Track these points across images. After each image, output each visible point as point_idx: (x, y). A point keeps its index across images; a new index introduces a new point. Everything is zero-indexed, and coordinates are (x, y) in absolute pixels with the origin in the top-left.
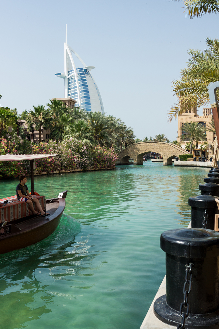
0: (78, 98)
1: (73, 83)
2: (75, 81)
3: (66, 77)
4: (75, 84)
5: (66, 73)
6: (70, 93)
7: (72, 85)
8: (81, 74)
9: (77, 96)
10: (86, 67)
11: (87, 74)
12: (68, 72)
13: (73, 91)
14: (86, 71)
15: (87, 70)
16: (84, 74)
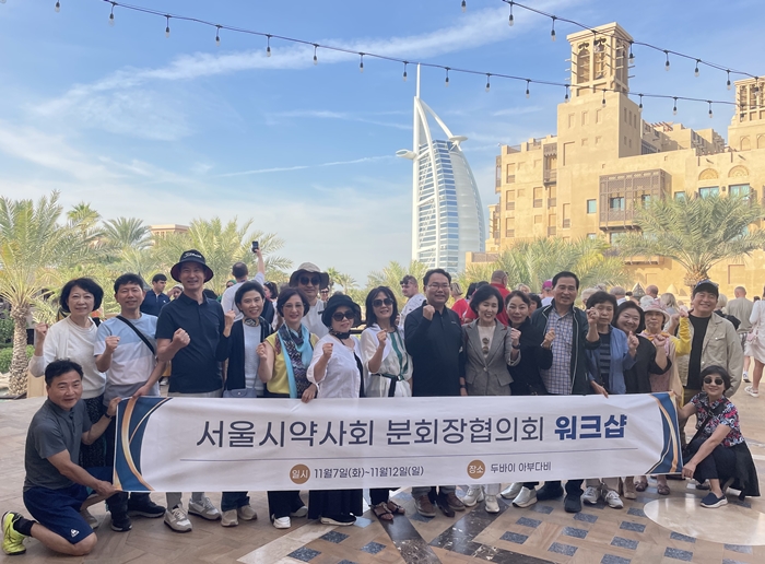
0: (434, 194)
1: (427, 168)
2: (430, 165)
4: (430, 170)
5: (416, 150)
6: (422, 185)
7: (426, 170)
8: (441, 151)
9: (433, 190)
10: (451, 139)
11: (452, 150)
12: (420, 148)
13: (427, 182)
14: (450, 144)
16: (447, 152)
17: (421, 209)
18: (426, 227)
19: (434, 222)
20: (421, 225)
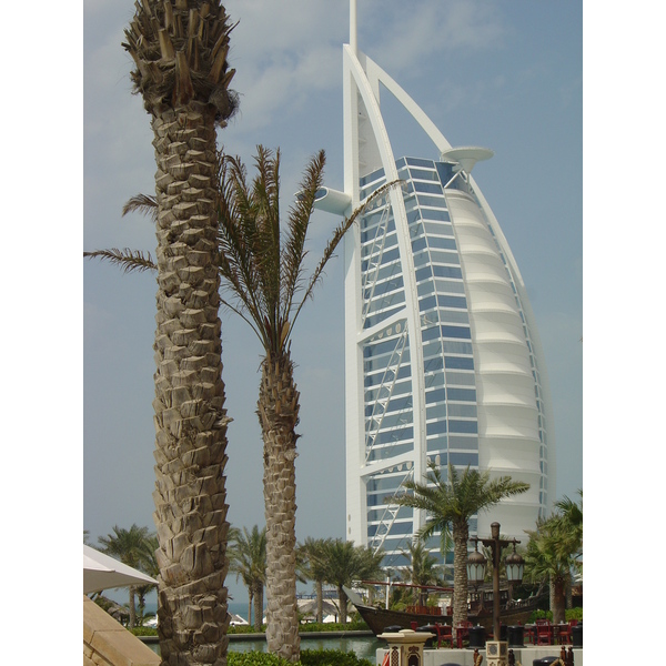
0: (405, 307)
1: (382, 237)
2: (392, 226)
3: (349, 205)
4: (393, 240)
6: (371, 285)
7: (379, 242)
8: (420, 187)
9: (401, 297)
10: (448, 155)
11: (453, 186)
12: (363, 182)
13: (383, 273)
14: (446, 171)
15: (454, 169)
16: (438, 190)
17: (368, 351)
18: (384, 401)
19: (407, 387)
20: (370, 396)
